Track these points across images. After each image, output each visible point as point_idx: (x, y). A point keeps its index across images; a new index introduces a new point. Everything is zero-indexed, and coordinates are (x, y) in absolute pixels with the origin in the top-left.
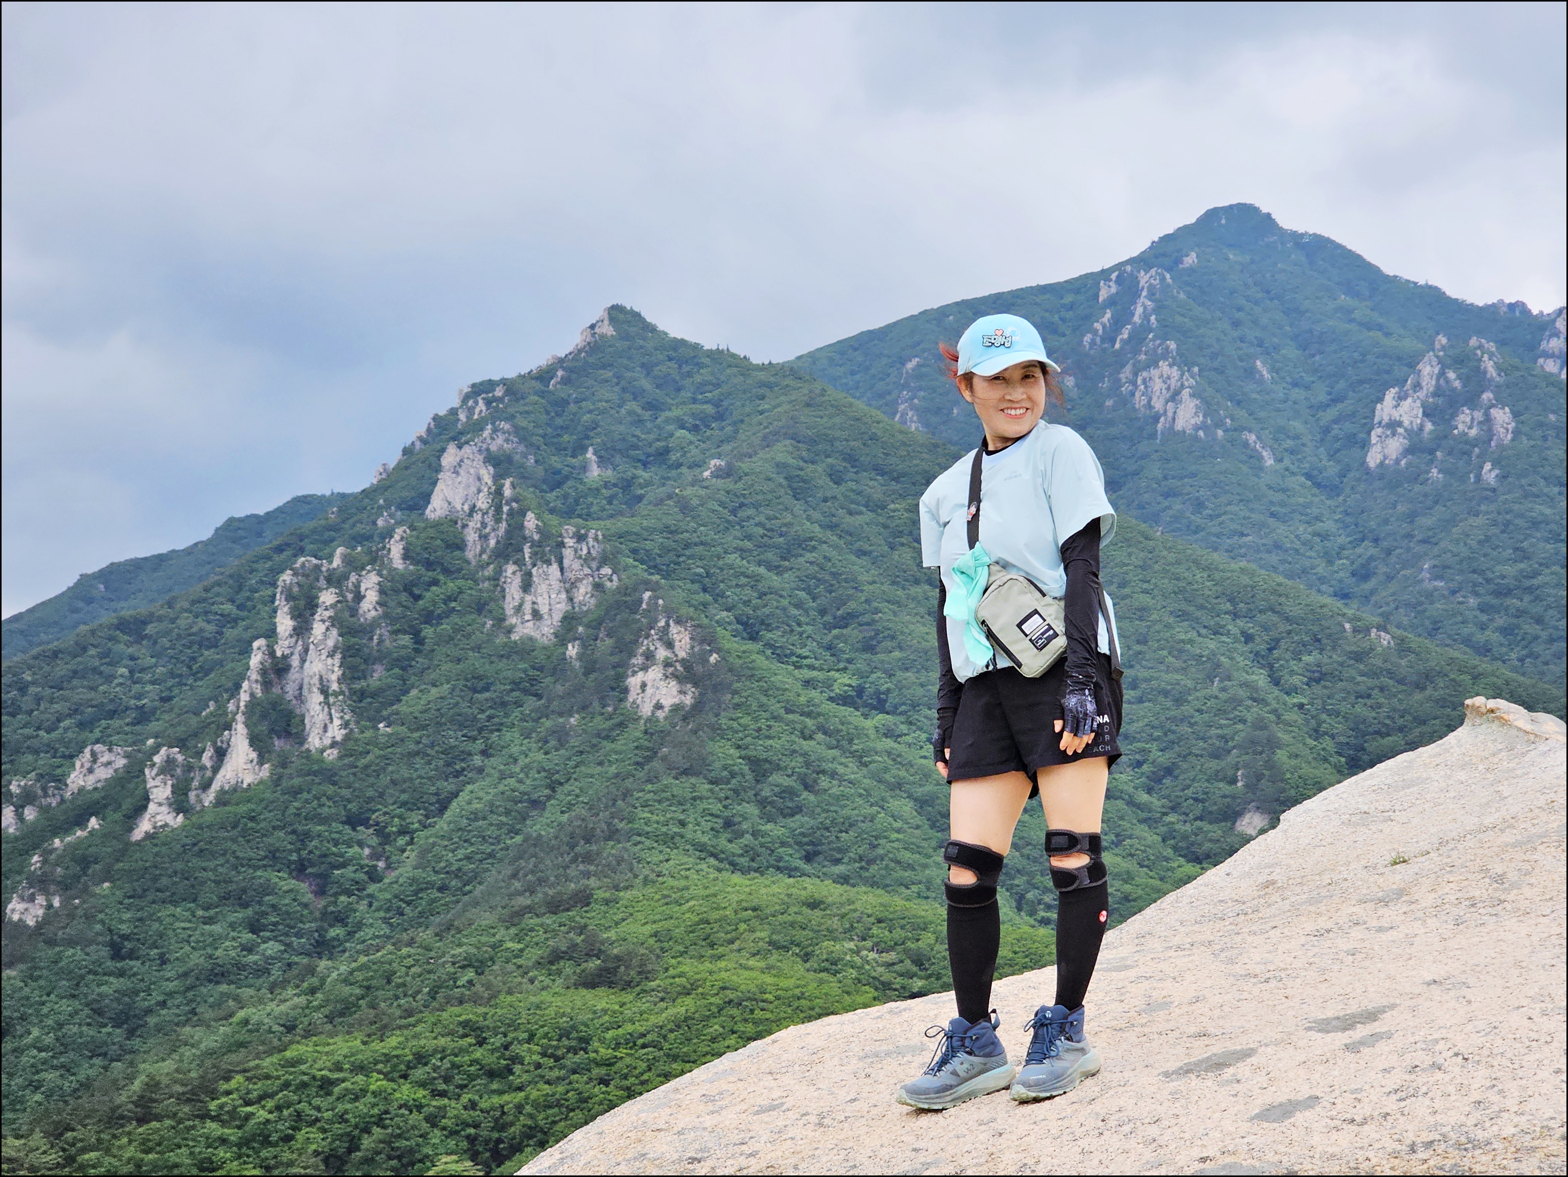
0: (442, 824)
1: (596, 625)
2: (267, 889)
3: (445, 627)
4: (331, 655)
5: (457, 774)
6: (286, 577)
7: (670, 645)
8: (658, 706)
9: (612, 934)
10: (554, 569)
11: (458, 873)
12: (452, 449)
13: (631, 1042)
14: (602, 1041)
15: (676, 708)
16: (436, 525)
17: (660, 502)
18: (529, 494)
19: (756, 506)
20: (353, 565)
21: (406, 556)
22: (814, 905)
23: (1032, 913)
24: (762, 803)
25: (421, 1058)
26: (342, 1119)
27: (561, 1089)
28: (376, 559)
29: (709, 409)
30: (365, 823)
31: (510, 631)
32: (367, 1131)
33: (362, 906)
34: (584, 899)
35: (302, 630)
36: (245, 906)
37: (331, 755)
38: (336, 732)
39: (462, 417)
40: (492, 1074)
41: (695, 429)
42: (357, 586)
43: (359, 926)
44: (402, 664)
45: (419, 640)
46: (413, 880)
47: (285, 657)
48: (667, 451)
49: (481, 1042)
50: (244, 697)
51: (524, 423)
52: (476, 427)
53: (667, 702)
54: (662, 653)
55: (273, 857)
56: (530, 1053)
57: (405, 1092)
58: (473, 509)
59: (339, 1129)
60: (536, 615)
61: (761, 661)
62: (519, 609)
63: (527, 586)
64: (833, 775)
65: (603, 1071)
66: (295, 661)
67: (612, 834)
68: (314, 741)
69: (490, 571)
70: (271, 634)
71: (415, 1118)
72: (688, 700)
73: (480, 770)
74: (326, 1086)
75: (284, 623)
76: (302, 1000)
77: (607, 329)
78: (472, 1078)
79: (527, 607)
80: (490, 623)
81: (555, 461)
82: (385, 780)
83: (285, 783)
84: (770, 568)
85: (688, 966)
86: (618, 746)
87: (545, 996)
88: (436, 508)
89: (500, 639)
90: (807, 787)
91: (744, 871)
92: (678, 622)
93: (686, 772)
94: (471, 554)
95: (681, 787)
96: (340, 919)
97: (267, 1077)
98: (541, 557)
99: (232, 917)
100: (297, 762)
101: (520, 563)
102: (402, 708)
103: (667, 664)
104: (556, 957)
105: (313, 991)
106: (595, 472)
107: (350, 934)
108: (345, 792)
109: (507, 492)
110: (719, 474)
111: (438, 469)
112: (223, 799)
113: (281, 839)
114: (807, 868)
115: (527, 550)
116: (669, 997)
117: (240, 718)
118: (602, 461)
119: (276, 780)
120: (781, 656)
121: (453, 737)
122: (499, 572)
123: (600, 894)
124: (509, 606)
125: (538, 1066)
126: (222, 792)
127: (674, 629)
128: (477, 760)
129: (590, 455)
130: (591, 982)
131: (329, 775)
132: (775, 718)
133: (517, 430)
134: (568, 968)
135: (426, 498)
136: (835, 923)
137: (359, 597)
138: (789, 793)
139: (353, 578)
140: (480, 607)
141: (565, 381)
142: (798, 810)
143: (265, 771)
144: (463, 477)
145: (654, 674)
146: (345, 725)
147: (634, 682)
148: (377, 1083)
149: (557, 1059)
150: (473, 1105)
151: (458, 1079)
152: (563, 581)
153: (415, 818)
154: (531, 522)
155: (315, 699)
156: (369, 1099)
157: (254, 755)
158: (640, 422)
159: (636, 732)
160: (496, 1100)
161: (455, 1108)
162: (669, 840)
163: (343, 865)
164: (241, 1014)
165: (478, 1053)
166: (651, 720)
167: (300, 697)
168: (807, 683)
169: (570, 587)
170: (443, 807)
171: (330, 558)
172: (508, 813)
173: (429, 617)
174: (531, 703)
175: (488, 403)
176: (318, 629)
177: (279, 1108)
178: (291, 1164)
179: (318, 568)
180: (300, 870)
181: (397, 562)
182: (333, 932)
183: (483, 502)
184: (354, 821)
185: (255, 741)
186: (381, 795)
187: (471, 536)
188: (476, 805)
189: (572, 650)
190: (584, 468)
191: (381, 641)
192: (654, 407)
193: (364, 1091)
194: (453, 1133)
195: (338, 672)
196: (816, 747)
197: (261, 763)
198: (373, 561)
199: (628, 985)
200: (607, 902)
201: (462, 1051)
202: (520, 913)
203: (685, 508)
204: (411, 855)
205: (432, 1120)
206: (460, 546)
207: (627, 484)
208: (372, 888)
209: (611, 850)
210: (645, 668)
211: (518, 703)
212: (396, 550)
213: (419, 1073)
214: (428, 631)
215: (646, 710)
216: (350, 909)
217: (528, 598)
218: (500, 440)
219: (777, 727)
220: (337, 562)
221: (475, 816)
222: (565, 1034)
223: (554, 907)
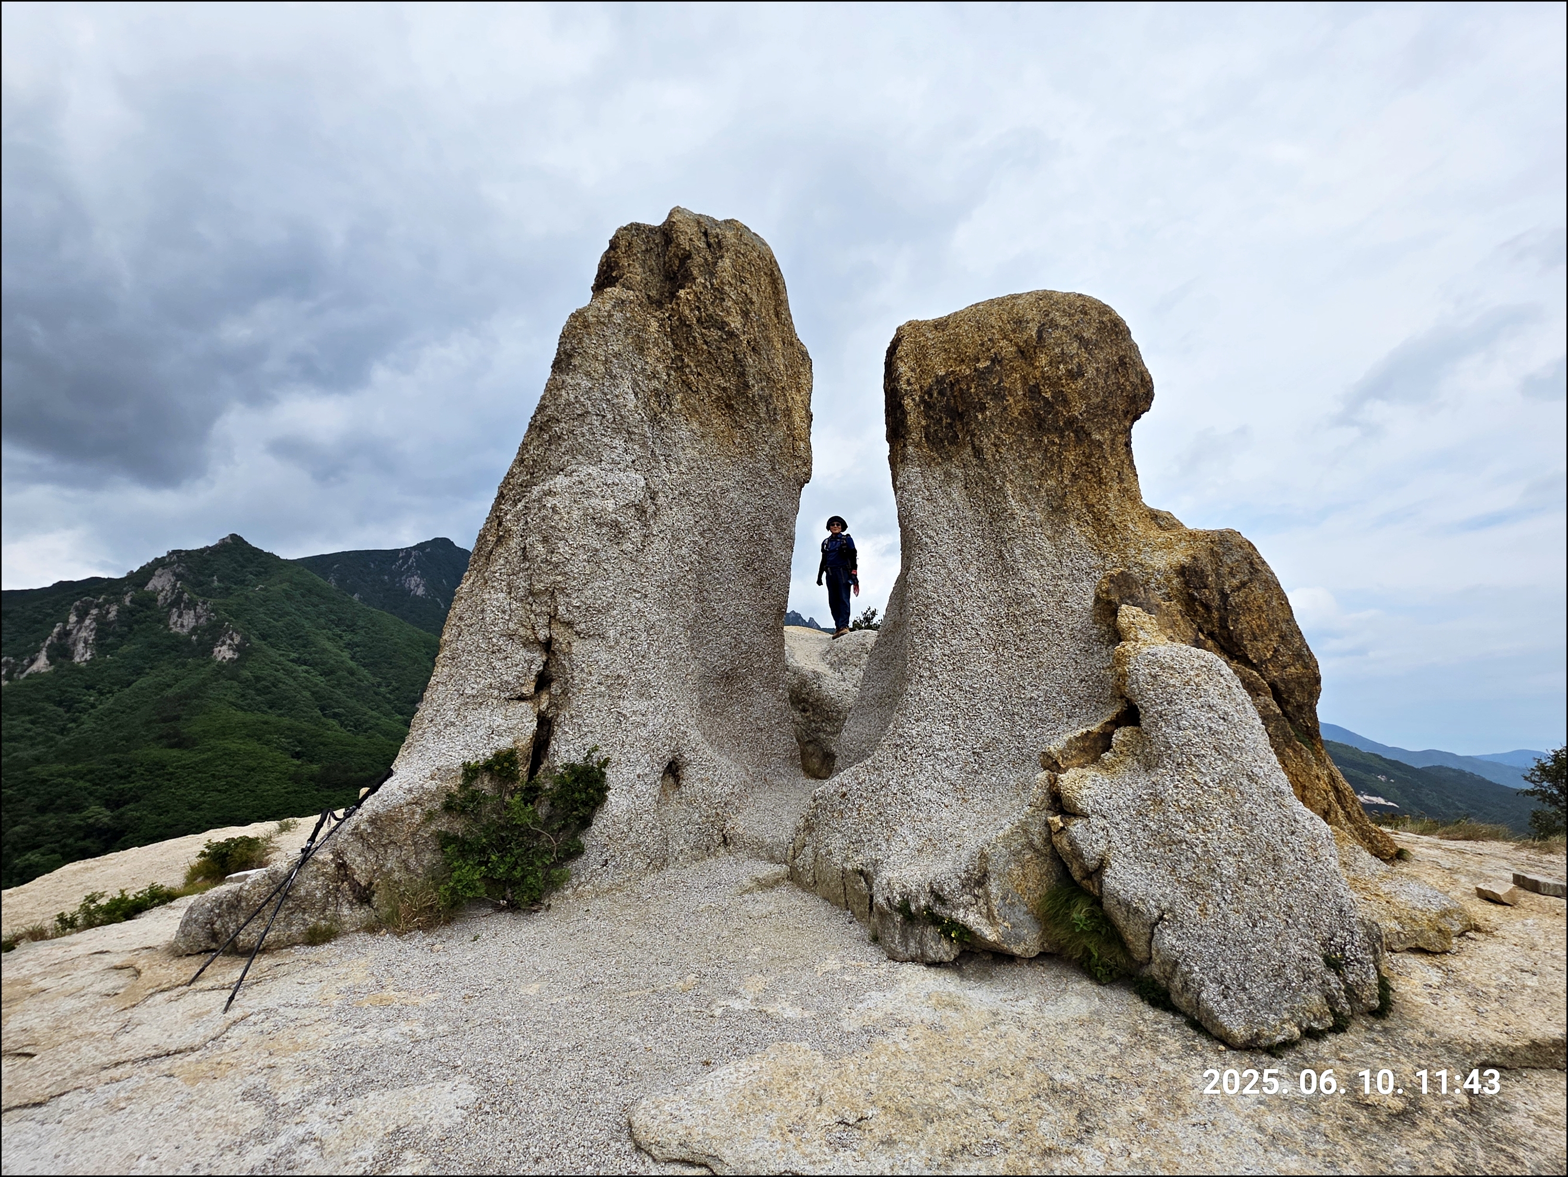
0: (127, 690)
1: (205, 631)
2: (44, 709)
3: (143, 626)
4: (91, 630)
5: (138, 674)
6: (78, 603)
7: (232, 640)
8: (224, 658)
9: (186, 731)
10: (192, 612)
11: (129, 708)
12: (160, 569)
13: (183, 767)
14: (171, 767)
15: (230, 659)
16: (147, 592)
17: (238, 596)
18: (186, 588)
19: (273, 601)
20: (110, 602)
21: (131, 602)
22: (266, 723)
23: (345, 728)
24: (257, 690)
25: (91, 772)
26: (49, 793)
27: (149, 783)
28: (119, 601)
29: (262, 570)
30: (94, 688)
31: (171, 629)
32: (60, 797)
33: (85, 717)
34: (177, 718)
35: (81, 620)
36: (30, 715)
37: (84, 665)
38: (88, 656)
39: (167, 560)
40: (121, 777)
41: (256, 575)
42: (108, 609)
43: (83, 723)
44: (122, 636)
45: (131, 629)
46: (109, 709)
47: (70, 630)
48: (244, 580)
49: (119, 767)
50: (48, 642)
51: (190, 564)
52: (172, 564)
53: (227, 657)
54: (229, 642)
55: (48, 698)
56: (139, 770)
57: (81, 783)
58: (163, 589)
59: (46, 797)
60: (182, 626)
61: (265, 647)
62: (175, 623)
63: (180, 616)
64: (284, 683)
65: (169, 777)
66: (75, 632)
67: (197, 697)
68: (77, 659)
69: (166, 610)
70: (66, 622)
71: (84, 793)
72: (236, 657)
73: (148, 674)
74: (44, 781)
75: (73, 618)
76: (45, 750)
77: (229, 541)
78: (112, 779)
79: (179, 623)
80: (162, 626)
81: (201, 578)
82: (105, 674)
83: (60, 673)
84: (274, 619)
85: (212, 742)
86: (207, 669)
87: (152, 751)
88: (150, 586)
89: (166, 632)
90: (275, 686)
91: (245, 711)
92: (237, 633)
93: (230, 679)
94: (159, 604)
95: (227, 683)
96: (74, 721)
97: (16, 778)
98: (187, 607)
99: (23, 719)
100: (67, 666)
101: (179, 608)
102: (119, 651)
103: (230, 645)
104: (161, 737)
105: (51, 747)
106: (216, 583)
107: (78, 726)
108: (87, 678)
109: (178, 585)
110: (261, 589)
111: (154, 575)
112: (30, 676)
113: (54, 692)
114: (270, 711)
115: (182, 605)
116: (202, 752)
117: (44, 649)
118: (219, 581)
119: (55, 672)
120: (273, 646)
121: (139, 662)
122: (170, 610)
123: (184, 717)
124: (171, 622)
125: (142, 774)
126: (30, 674)
127: (234, 635)
128: (147, 670)
129: (215, 578)
130: (172, 746)
131: (81, 671)
132: (267, 665)
133: (187, 566)
134: (165, 741)
135: (147, 584)
136: (272, 729)
137: (108, 613)
138: (268, 687)
139: (107, 606)
140: (160, 621)
141: (210, 554)
142: (270, 693)
143: (51, 668)
144: (163, 579)
145: (225, 648)
146: (92, 655)
147: (216, 650)
148: (68, 780)
149: (151, 772)
150: (110, 788)
151: (106, 779)
152: (195, 615)
153: (116, 688)
154: (186, 596)
155: (81, 645)
156: (64, 786)
157: (48, 662)
158: (235, 570)
159: (214, 665)
160: (122, 786)
161: (101, 789)
162: (219, 700)
163: (80, 702)
164: (15, 754)
165: (117, 771)
166: (221, 662)
167: (74, 644)
168: (280, 655)
169: (198, 617)
170: (129, 685)
171: (98, 599)
172: (156, 688)
173: (137, 622)
174: (173, 653)
175: (178, 557)
176: (87, 622)
177: (19, 790)
178: (20, 810)
179: (92, 601)
180: (60, 704)
181: (128, 603)
182: (70, 725)
183: (167, 588)
184: (88, 688)
185: (48, 657)
186: (103, 679)
187: (160, 598)
188: (143, 685)
189: (194, 638)
190: (213, 581)
191: (114, 628)
192: (243, 567)
193: (61, 784)
194: (99, 798)
195: (93, 637)
196: (280, 674)
197: (50, 665)
198: (117, 601)
199: (187, 748)
200: (186, 719)
201: (110, 769)
202: (150, 722)
203: (247, 598)
204: (111, 700)
205: (90, 794)
206: (156, 600)
207: (227, 589)
208: (92, 711)
209: (196, 702)
210: (221, 646)
211: (169, 653)
212: (127, 600)
213: (89, 777)
214: (136, 627)
215: (219, 659)
216: (79, 718)
217: (180, 620)
218: (180, 569)
219: (267, 667)
220: (101, 600)
221: (142, 689)
222: (157, 764)
223: (164, 720)
